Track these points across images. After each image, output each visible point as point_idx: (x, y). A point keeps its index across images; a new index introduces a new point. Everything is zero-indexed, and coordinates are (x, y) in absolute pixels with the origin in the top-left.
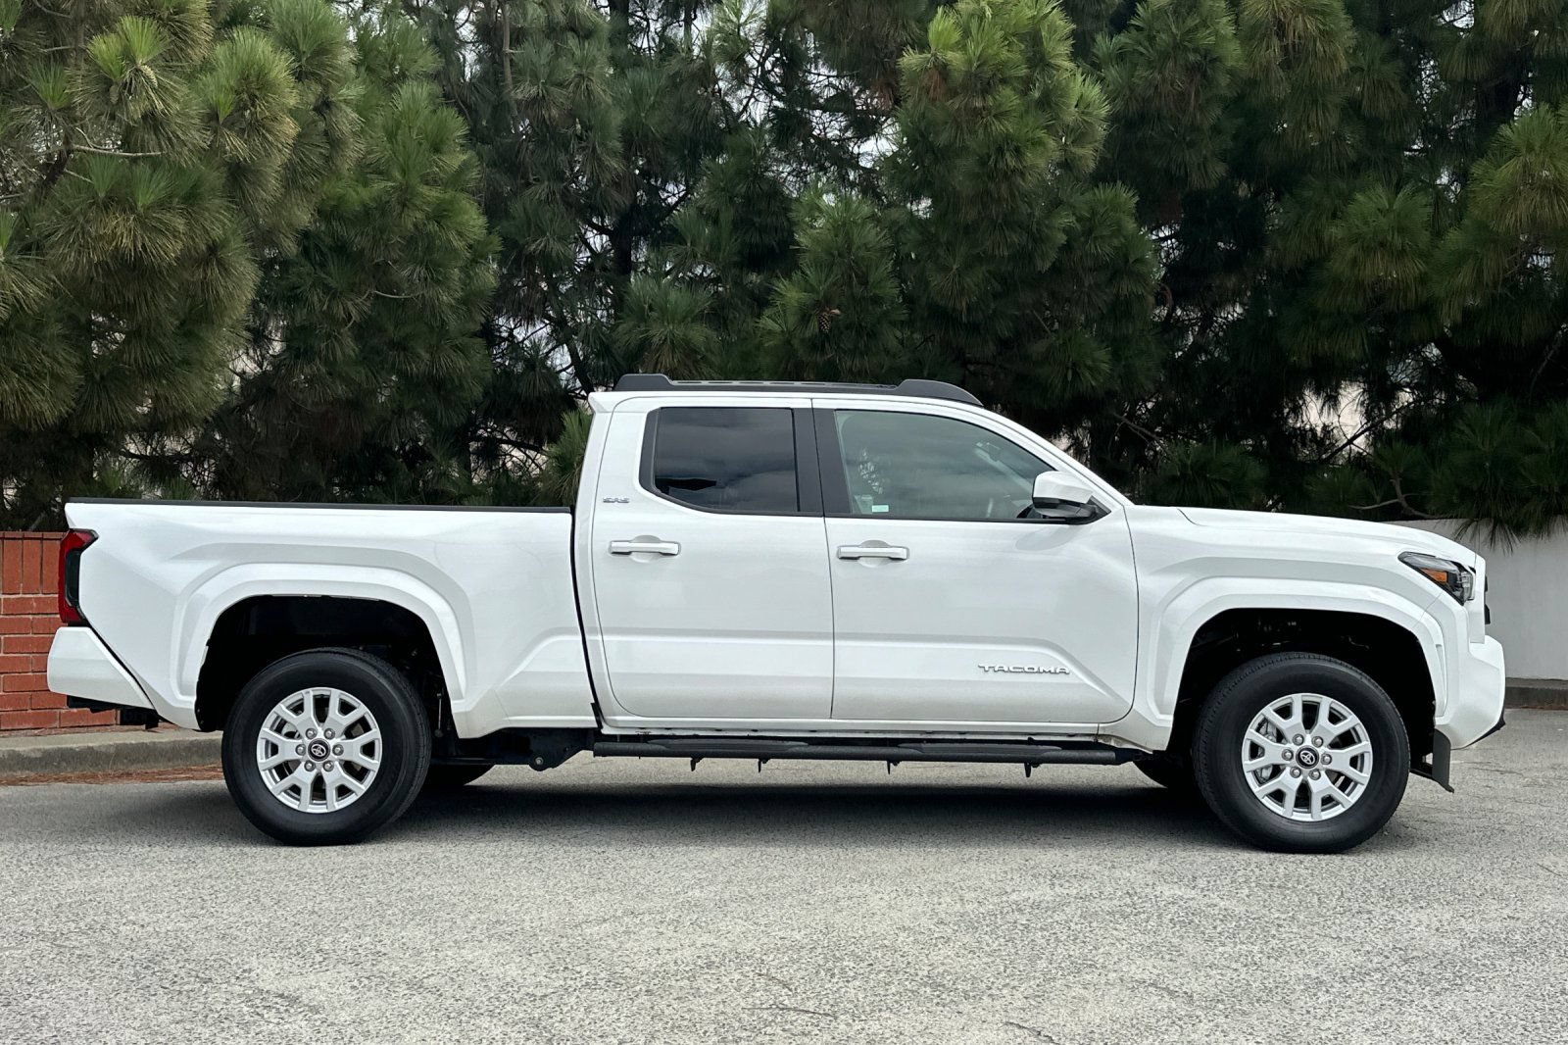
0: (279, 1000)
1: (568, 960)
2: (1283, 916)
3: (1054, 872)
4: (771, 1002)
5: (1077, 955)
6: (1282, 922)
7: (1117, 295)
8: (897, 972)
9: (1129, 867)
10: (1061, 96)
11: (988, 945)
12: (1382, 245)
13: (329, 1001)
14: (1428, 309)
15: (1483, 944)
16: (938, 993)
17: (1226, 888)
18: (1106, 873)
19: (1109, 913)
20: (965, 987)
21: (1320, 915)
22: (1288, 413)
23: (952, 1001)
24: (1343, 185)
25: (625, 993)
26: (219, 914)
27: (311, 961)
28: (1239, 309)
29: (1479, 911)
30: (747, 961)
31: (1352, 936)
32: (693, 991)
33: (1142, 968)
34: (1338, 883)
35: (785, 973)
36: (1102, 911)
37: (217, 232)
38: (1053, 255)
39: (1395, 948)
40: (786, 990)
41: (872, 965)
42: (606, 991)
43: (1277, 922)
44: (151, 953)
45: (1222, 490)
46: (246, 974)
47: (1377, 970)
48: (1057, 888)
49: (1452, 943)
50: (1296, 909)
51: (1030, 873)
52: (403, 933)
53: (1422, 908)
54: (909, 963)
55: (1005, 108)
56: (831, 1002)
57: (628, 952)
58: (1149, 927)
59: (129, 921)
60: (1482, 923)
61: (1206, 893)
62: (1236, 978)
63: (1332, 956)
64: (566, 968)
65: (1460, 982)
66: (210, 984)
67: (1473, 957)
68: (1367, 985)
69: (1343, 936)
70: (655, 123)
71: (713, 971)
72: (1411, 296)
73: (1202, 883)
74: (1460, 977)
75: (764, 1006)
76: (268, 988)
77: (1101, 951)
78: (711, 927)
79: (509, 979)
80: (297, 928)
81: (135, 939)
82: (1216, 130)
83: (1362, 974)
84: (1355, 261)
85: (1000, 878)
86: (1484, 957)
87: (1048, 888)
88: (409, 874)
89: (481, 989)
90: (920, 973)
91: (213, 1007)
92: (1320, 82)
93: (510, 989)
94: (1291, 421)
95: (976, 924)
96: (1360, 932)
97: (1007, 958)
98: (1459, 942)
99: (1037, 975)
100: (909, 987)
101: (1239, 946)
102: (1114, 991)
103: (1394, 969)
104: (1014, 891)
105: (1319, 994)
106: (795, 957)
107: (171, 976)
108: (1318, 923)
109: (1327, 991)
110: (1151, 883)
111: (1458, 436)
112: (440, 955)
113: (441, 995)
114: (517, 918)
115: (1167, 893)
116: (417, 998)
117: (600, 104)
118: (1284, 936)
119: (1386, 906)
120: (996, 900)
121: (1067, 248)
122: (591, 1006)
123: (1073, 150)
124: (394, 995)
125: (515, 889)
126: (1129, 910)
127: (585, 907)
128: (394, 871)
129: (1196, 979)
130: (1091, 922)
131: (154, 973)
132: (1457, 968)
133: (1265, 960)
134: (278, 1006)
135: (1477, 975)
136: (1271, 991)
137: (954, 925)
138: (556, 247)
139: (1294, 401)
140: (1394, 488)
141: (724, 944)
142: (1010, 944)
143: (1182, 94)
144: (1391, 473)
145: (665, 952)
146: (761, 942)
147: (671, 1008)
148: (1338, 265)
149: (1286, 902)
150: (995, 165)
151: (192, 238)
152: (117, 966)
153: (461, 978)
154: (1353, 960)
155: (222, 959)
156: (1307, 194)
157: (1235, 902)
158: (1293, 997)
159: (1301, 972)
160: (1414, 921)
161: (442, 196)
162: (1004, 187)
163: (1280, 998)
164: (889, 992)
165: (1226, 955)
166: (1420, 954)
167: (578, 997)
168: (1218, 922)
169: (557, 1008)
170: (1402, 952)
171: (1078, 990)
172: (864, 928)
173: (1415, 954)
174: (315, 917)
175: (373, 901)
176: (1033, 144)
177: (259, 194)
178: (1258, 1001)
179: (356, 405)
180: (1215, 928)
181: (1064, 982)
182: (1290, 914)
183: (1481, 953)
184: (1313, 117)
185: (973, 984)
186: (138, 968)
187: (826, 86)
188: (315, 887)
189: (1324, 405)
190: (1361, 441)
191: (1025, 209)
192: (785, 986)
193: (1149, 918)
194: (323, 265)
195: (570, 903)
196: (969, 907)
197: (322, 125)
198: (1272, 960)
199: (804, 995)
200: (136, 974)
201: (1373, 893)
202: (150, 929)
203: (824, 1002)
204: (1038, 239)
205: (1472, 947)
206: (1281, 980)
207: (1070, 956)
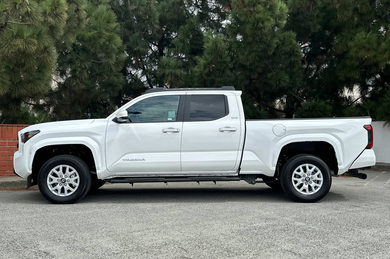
0: (44, 254)
1: (127, 243)
2: (330, 231)
3: (267, 218)
4: (181, 256)
5: (270, 242)
6: (329, 233)
7: (291, 61)
8: (218, 247)
9: (288, 216)
10: (275, 7)
11: (245, 239)
12: (364, 47)
13: (58, 254)
14: (376, 65)
15: (386, 240)
16: (229, 253)
17: (314, 223)
18: (281, 218)
19: (280, 230)
20: (237, 252)
21: (340, 231)
22: (340, 93)
23: (232, 256)
24: (354, 31)
25: (140, 253)
26: (35, 228)
27: (56, 242)
28: (327, 65)
29: (385, 230)
30: (176, 243)
31: (348, 237)
32: (159, 252)
33: (288, 246)
34: (346, 222)
35: (186, 247)
36: (279, 229)
37: (46, 44)
38: (273, 51)
39: (360, 241)
40: (186, 252)
41: (211, 245)
42: (135, 252)
43: (328, 233)
44: (13, 239)
45: (320, 113)
46: (37, 246)
47: (355, 247)
48: (267, 223)
49: (376, 239)
50: (333, 229)
51: (260, 218)
52: (83, 234)
53: (369, 229)
54: (222, 244)
55: (259, 10)
56: (198, 256)
57: (144, 241)
58: (291, 234)
59: (10, 230)
60: (386, 233)
61: (308, 224)
62: (314, 249)
63: (342, 243)
64: (125, 245)
65: (378, 251)
66: (26, 249)
67: (382, 244)
68: (351, 252)
69: (346, 237)
70: (168, 16)
71: (166, 246)
72: (372, 61)
73: (307, 221)
74: (378, 250)
75: (179, 257)
76: (42, 250)
77: (276, 241)
78: (168, 233)
79: (109, 248)
80: (55, 232)
81: (10, 235)
82: (318, 16)
83: (350, 248)
84: (356, 52)
85: (251, 219)
86: (386, 243)
87: (264, 222)
88: (90, 217)
89: (100, 251)
90: (224, 247)
91: (25, 255)
92: (347, 4)
93: (109, 251)
94: (340, 95)
95: (242, 233)
96: (351, 236)
97: (250, 243)
98: (379, 239)
99: (257, 248)
100: (221, 251)
101: (316, 240)
102: (279, 253)
103: (360, 247)
104: (255, 223)
105: (337, 254)
106: (190, 242)
107: (17, 246)
108: (339, 233)
109: (340, 254)
110: (293, 221)
111: (385, 99)
112: (92, 241)
113: (89, 253)
114: (116, 230)
115: (297, 224)
116: (82, 254)
117: (153, 11)
118: (329, 237)
119: (359, 228)
120: (249, 226)
121: (277, 48)
122: (130, 257)
123: (279, 21)
124: (76, 253)
125: (117, 222)
126: (286, 229)
127: (136, 227)
128: (86, 216)
129: (303, 250)
130: (275, 233)
131: (12, 245)
132: (378, 247)
133: (323, 244)
134: (43, 255)
135: (383, 249)
136: (324, 253)
137: (236, 233)
138: (142, 49)
139: (341, 90)
140: (368, 113)
141: (171, 238)
142: (251, 239)
143: (308, 7)
144: (367, 109)
145: (154, 240)
146: (181, 238)
147: (152, 257)
148: (352, 53)
149: (331, 227)
150: (257, 26)
151: (40, 46)
152: (3, 243)
153: (96, 248)
154: (348, 244)
155: (32, 242)
156: (344, 33)
157: (316, 227)
158: (330, 255)
159: (333, 248)
160: (366, 233)
161: (110, 34)
162: (259, 32)
163: (326, 255)
164: (215, 253)
165: (312, 243)
166: (367, 243)
167: (127, 254)
168: (311, 233)
169: (120, 257)
170: (362, 242)
171: (269, 253)
172: (211, 234)
173: (366, 242)
174: (61, 229)
175: (78, 225)
176: (267, 20)
177: (58, 34)
178: (320, 256)
179: (88, 90)
180: (310, 234)
181: (265, 250)
182: (332, 231)
183: (385, 242)
184: (345, 13)
185: (239, 251)
186: (8, 244)
187: (213, 6)
188: (63, 221)
189: (349, 90)
190: (359, 100)
191: (265, 38)
192: (186, 251)
193: (291, 231)
194: (78, 54)
195: (131, 226)
196: (241, 228)
197: (77, 16)
198: (325, 244)
199: (191, 254)
200: (7, 246)
201: (355, 225)
202: (15, 232)
203: (196, 256)
204: (269, 46)
205: (383, 240)
206: (327, 250)
207: (268, 242)
